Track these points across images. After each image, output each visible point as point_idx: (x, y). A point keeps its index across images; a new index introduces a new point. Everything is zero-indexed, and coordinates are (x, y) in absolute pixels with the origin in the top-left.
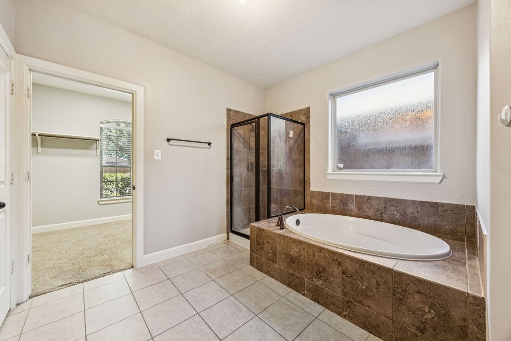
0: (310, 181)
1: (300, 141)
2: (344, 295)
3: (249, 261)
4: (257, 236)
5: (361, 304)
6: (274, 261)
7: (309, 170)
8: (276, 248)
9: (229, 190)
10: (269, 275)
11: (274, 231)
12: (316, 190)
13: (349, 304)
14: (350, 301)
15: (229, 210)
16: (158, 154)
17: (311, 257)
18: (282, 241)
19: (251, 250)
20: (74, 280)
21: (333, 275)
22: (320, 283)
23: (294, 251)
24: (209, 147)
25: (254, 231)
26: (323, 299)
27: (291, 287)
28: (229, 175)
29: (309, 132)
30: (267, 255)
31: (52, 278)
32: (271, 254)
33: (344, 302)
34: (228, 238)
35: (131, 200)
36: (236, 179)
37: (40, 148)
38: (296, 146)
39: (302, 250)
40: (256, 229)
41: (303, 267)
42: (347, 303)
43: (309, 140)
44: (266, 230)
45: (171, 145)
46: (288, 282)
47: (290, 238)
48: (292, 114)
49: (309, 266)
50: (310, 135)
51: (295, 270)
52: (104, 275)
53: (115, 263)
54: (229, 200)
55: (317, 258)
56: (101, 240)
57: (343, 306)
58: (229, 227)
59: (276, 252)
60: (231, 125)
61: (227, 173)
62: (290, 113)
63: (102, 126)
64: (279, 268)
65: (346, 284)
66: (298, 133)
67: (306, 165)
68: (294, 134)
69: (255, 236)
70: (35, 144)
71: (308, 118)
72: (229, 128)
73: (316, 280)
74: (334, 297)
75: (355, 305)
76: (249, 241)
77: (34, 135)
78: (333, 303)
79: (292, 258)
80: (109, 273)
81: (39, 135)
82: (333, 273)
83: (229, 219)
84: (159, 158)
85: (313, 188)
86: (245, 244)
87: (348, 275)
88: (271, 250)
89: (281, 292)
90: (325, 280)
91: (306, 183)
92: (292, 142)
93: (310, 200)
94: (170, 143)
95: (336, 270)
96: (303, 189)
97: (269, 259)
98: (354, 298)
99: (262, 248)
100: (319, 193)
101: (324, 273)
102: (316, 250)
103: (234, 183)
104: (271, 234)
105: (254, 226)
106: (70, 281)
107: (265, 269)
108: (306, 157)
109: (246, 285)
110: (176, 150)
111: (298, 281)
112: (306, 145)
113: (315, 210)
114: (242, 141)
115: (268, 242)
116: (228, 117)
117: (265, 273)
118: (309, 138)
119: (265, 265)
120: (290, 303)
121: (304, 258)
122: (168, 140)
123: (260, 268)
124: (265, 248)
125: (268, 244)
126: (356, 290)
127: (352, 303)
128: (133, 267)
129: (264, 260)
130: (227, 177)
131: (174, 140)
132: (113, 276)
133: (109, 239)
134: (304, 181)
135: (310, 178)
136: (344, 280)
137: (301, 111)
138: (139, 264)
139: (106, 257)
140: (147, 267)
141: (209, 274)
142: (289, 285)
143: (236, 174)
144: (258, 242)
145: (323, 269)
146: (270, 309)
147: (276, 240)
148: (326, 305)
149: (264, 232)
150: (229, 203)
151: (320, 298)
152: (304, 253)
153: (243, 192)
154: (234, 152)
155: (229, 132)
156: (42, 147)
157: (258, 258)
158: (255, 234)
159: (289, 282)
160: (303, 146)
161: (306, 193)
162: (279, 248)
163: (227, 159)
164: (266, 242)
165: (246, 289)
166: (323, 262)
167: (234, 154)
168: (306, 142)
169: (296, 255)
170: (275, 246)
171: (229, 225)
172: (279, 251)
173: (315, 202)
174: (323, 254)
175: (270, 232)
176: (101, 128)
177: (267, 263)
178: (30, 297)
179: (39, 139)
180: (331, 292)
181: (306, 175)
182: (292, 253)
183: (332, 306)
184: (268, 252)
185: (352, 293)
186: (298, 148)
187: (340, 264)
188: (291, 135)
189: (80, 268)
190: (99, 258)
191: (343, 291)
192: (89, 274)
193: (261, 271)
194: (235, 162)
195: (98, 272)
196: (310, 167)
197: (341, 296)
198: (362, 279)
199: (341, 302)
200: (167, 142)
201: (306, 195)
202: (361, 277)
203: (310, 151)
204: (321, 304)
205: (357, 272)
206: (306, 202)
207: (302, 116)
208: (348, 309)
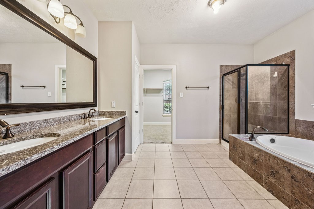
0: (294, 111)
1: (284, 79)
2: (293, 194)
3: (228, 157)
4: (233, 142)
5: (307, 205)
6: (243, 159)
7: (293, 103)
8: (244, 151)
9: (221, 114)
10: (240, 168)
11: (243, 141)
12: (302, 120)
13: (297, 202)
14: (297, 200)
15: (222, 126)
16: (182, 95)
17: (267, 162)
18: (248, 148)
19: (230, 150)
20: (153, 142)
21: (283, 177)
22: (274, 181)
23: (256, 155)
24: (208, 89)
25: (232, 139)
26: (276, 193)
27: (254, 178)
28: (222, 104)
29: (294, 71)
30: (239, 155)
31: (148, 139)
32: (241, 155)
33: (293, 200)
34: (220, 143)
35: (171, 116)
36: (226, 107)
37: (146, 94)
38: (280, 83)
39: (261, 156)
40: (233, 138)
41: (262, 167)
42: (295, 201)
43: (294, 77)
44: (238, 139)
45: (188, 90)
46: (251, 174)
47: (253, 146)
48: (276, 59)
49: (266, 167)
50: (294, 74)
51: (256, 168)
52: (162, 143)
53: (166, 140)
54: (222, 120)
55: (272, 163)
56: (163, 131)
57: (292, 202)
58: (222, 136)
59: (244, 154)
60: (223, 75)
61: (220, 104)
62: (275, 58)
63: (164, 83)
64: (246, 164)
65: (294, 186)
66: (282, 73)
67: (290, 98)
68: (278, 74)
69: (232, 142)
70: (144, 92)
71: (293, 59)
72: (222, 77)
73: (271, 178)
74: (284, 193)
75: (302, 204)
76: (228, 144)
77: (144, 89)
78: (283, 197)
79: (254, 159)
80: (163, 143)
81: (146, 89)
82: (284, 176)
83: (222, 131)
84: (182, 97)
85: (297, 117)
86: (226, 145)
87: (296, 180)
88: (242, 152)
89: (244, 178)
90: (277, 179)
91: (290, 113)
92: (276, 81)
93: (294, 126)
94: (187, 89)
95: (286, 174)
96: (287, 118)
97: (240, 158)
98: (301, 199)
99: (236, 150)
100: (304, 121)
101: (277, 174)
102: (271, 157)
103: (225, 110)
104: (241, 142)
105: (231, 136)
106: (152, 142)
107: (238, 163)
108: (290, 92)
109: (221, 167)
110: (190, 92)
111: (258, 176)
112: (290, 82)
113: (300, 135)
114: (231, 83)
115: (239, 147)
116: (221, 70)
117: (238, 166)
118: (293, 76)
119: (237, 161)
120: (248, 185)
121: (262, 161)
122: (186, 88)
123: (235, 162)
124: (238, 150)
125: (239, 148)
126: (303, 193)
127: (299, 202)
128: (172, 143)
129: (237, 157)
130: (220, 106)
131: (189, 87)
132: (164, 144)
133: (166, 131)
134: (289, 111)
135: (294, 109)
136: (292, 183)
137: (285, 55)
138: (174, 143)
139: (163, 137)
140: (176, 145)
141: (203, 156)
142: (253, 176)
143: (227, 104)
144: (234, 146)
145: (276, 172)
146: (231, 182)
147: (244, 147)
148: (278, 197)
149: (237, 140)
150: (222, 122)
151: (274, 191)
152: (263, 158)
153: (232, 116)
154: (225, 91)
155: (222, 79)
156: (147, 93)
157: (233, 156)
158: (232, 140)
159: (253, 175)
160: (287, 83)
161: (290, 120)
162: (246, 152)
163: (220, 95)
164: (238, 146)
165: (221, 168)
166: (276, 166)
167: (225, 93)
168: (290, 79)
169: (257, 158)
170: (244, 150)
171: (222, 135)
172: (246, 154)
173: (300, 129)
174: (276, 161)
175: (241, 141)
176: (164, 84)
177: (239, 159)
178: (143, 143)
179: (146, 90)
180: (282, 189)
181: (291, 106)
182: (254, 156)
183: (283, 199)
184: (240, 153)
185: (300, 195)
186: (282, 85)
187: (289, 170)
188: (276, 74)
189: (155, 139)
190: (161, 137)
191: (292, 191)
192: (158, 141)
193: (235, 164)
194: (225, 97)
195: (160, 142)
196: (294, 99)
197: (291, 194)
198: (308, 186)
199: (290, 199)
200: (185, 89)
201: (290, 123)
202: (307, 184)
203: (294, 87)
204: (274, 195)
205: (303, 180)
206: (290, 128)
207: (287, 59)
208: (296, 206)
